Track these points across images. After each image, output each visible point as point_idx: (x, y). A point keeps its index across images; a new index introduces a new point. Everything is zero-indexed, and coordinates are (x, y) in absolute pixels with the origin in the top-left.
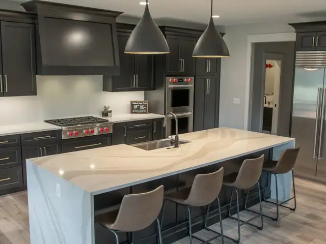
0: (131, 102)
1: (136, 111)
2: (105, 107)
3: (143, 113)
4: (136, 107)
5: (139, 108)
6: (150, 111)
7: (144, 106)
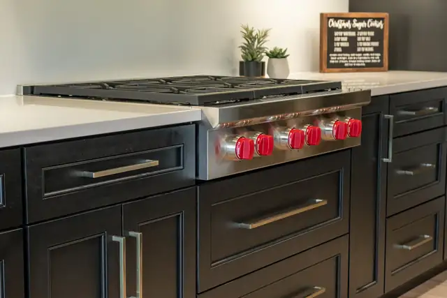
0: (324, 18)
1: (343, 58)
2: (249, 36)
3: (370, 67)
4: (341, 41)
5: (352, 46)
6: (397, 61)
7: (373, 39)
